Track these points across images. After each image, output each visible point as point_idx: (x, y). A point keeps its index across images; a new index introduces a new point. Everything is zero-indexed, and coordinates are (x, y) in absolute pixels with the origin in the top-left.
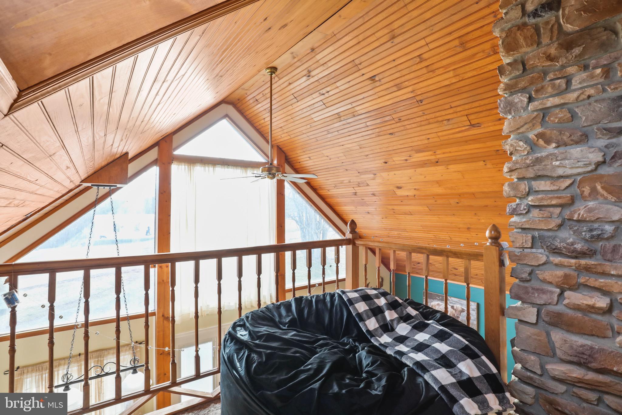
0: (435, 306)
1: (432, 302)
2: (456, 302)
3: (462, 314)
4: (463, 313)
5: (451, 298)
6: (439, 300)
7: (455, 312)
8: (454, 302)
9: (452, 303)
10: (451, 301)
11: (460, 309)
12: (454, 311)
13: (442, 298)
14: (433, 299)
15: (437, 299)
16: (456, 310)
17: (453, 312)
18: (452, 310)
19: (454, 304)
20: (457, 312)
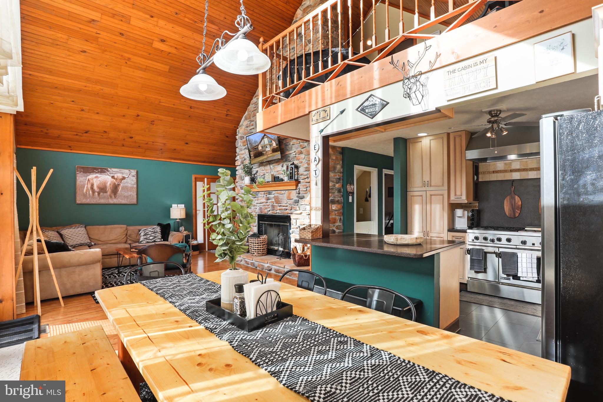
0: (93, 179)
1: (89, 176)
2: (117, 172)
3: (122, 181)
4: (124, 180)
5: (111, 169)
6: (98, 172)
7: (116, 180)
8: (114, 173)
9: (112, 173)
10: (112, 172)
11: (121, 177)
12: (115, 180)
13: (101, 171)
14: (90, 173)
15: (95, 172)
16: (116, 179)
17: (113, 181)
18: (113, 179)
19: (115, 174)
20: (118, 181)
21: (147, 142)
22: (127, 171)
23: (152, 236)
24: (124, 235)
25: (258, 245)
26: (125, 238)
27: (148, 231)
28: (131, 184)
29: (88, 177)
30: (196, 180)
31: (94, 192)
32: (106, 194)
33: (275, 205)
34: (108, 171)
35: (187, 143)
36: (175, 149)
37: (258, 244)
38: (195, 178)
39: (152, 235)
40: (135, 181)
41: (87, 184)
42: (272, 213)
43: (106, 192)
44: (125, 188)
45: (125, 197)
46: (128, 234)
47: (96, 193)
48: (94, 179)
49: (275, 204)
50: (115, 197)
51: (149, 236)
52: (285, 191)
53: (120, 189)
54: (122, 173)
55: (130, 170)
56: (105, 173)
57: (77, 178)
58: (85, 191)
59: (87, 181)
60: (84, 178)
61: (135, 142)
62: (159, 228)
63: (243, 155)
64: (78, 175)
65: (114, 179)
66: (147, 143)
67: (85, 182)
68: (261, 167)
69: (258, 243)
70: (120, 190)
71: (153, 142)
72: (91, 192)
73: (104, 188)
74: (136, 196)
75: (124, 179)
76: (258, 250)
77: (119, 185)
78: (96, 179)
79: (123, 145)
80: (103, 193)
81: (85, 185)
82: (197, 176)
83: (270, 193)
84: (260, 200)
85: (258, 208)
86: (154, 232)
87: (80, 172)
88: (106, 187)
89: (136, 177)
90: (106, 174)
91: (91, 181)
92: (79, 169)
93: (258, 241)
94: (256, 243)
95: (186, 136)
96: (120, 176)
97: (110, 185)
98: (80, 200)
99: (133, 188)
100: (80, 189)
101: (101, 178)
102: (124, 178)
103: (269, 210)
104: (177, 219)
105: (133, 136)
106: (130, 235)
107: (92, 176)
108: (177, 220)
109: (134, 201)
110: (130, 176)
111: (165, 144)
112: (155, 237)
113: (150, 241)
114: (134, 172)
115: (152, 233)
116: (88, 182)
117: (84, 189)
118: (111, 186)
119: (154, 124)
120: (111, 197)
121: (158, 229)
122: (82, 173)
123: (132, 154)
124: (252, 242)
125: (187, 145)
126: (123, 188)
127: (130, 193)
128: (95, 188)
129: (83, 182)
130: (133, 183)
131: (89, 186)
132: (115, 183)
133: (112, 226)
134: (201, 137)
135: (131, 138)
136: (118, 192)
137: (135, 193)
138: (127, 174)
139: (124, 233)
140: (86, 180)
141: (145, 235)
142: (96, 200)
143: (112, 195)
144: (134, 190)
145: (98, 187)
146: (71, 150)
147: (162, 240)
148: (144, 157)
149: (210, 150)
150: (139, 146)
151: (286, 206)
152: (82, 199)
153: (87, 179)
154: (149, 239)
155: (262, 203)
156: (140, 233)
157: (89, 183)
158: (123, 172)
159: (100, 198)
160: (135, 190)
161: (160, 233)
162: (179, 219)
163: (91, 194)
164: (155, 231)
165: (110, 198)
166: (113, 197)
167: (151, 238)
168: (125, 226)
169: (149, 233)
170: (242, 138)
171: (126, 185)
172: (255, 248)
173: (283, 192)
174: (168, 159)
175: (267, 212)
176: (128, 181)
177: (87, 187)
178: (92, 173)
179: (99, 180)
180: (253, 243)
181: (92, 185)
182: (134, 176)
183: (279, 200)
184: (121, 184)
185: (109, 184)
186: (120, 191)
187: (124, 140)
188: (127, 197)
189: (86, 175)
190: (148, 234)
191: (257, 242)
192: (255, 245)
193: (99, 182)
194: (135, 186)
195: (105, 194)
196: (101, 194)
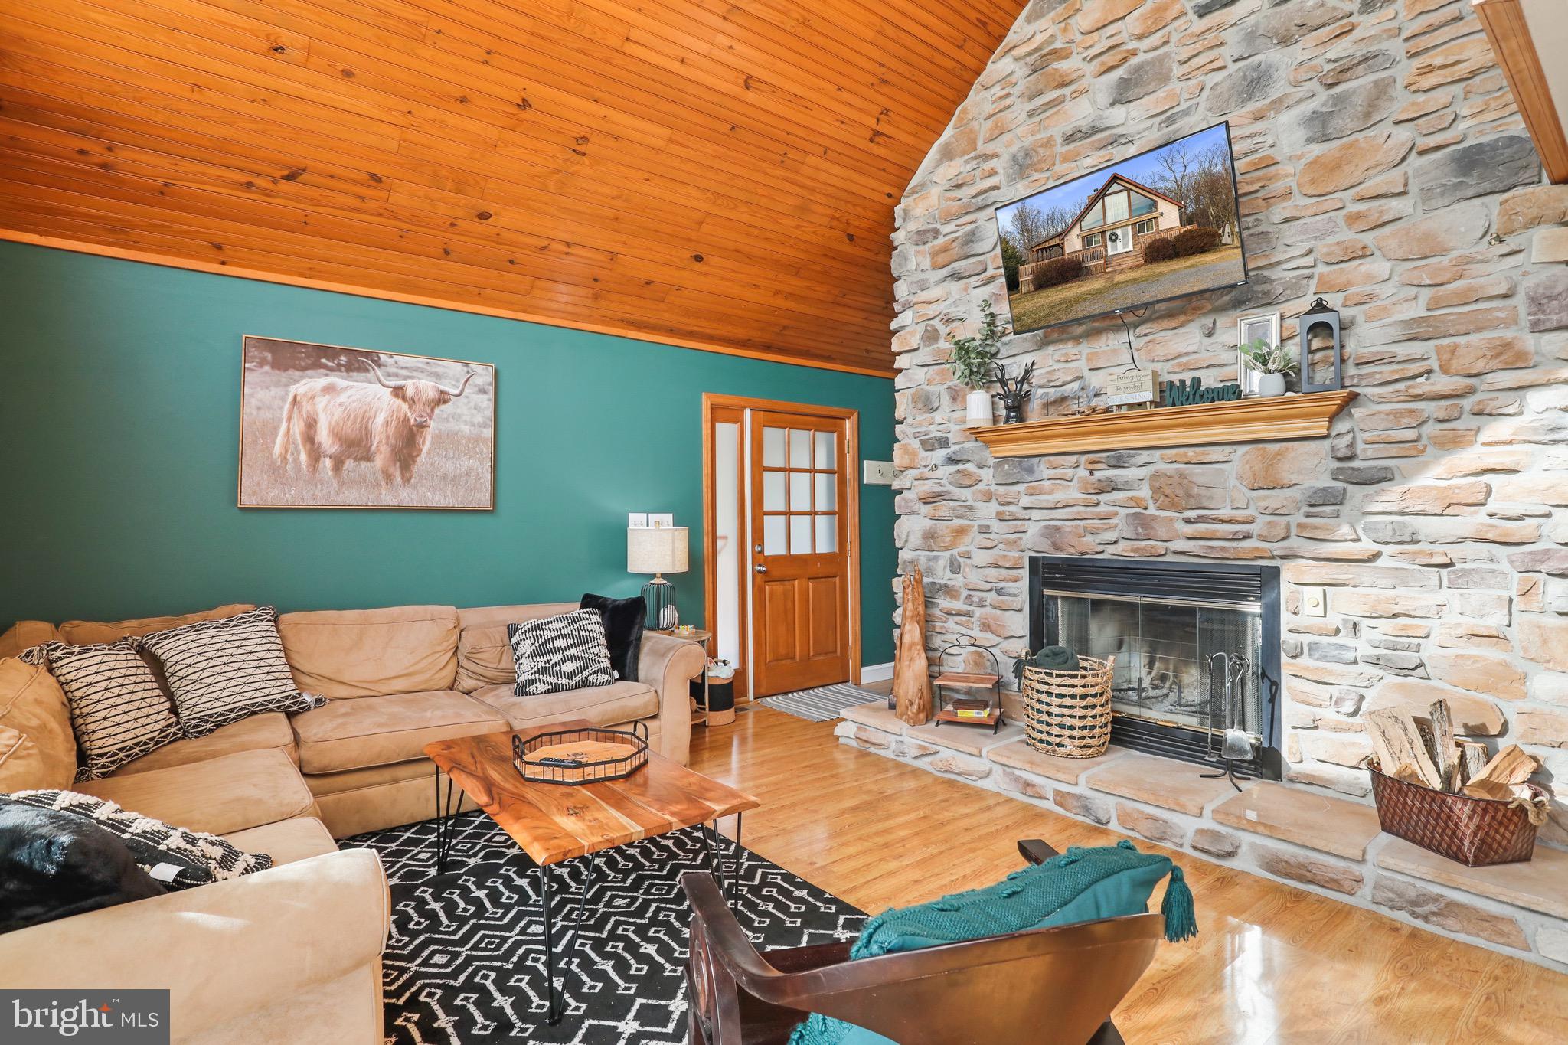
0: (313, 397)
1: (296, 382)
2: (416, 369)
3: (437, 411)
4: (443, 407)
5: (391, 356)
6: (338, 369)
7: (410, 407)
8: (404, 372)
9: (397, 375)
10: (393, 370)
11: (432, 394)
12: (405, 406)
13: (349, 362)
14: (304, 369)
15: (325, 367)
16: (412, 401)
17: (399, 409)
18: (399, 402)
19: (406, 378)
20: (419, 407)
21: (544, 243)
22: (455, 368)
23: (572, 658)
24: (445, 651)
25: (1085, 707)
26: (452, 666)
27: (553, 634)
28: (473, 425)
29: (293, 390)
30: (718, 413)
31: (316, 455)
32: (368, 464)
33: (1154, 518)
34: (379, 366)
35: (699, 258)
36: (648, 283)
37: (1084, 703)
38: (714, 408)
39: (573, 652)
40: (489, 413)
41: (289, 420)
42: (1133, 550)
43: (368, 458)
44: (448, 441)
45: (444, 477)
46: (464, 649)
47: (328, 463)
48: (317, 399)
49: (1152, 511)
50: (407, 480)
51: (557, 657)
52: (1228, 449)
53: (426, 443)
54: (438, 376)
55: (466, 365)
56: (367, 370)
57: (247, 390)
58: (277, 449)
59: (287, 407)
60: (275, 391)
61: (497, 240)
62: (596, 618)
63: (933, 306)
64: (250, 377)
65: (404, 399)
66: (545, 248)
67: (281, 408)
68: (1051, 348)
69: (1084, 697)
70: (425, 450)
71: (569, 244)
72: (303, 457)
73: (361, 440)
74: (489, 476)
75: (445, 402)
76: (1083, 728)
77: (422, 426)
78: (327, 397)
79: (447, 252)
80: (356, 459)
81: (280, 420)
82: (722, 399)
83: (1118, 460)
84: (1051, 492)
85: (1034, 529)
86: (581, 640)
87: (261, 364)
88: (369, 434)
89: (490, 395)
90: (371, 375)
91: (306, 407)
92: (253, 352)
93: (1084, 686)
94: (1073, 697)
95: (700, 223)
96: (424, 386)
97: (387, 424)
98: (254, 493)
99: (478, 439)
100: (255, 442)
101: (349, 393)
102: (442, 398)
103: (1110, 536)
104: (654, 576)
105: (491, 208)
106: (474, 651)
107: (310, 384)
108: (655, 581)
109: (484, 499)
110: (467, 391)
111: (613, 256)
112: (587, 664)
113: (565, 681)
114: (483, 375)
115: (570, 641)
116: (291, 411)
117: (274, 442)
118: (391, 430)
119: (584, 154)
120: (389, 478)
121: (594, 624)
122: (267, 368)
123: (479, 297)
124: (1055, 690)
125: (697, 266)
126: (438, 438)
127: (466, 463)
128: (323, 436)
129: (269, 408)
130: (479, 419)
131: (298, 428)
132: (406, 420)
133: (396, 610)
134: (756, 232)
135: (484, 216)
136: (418, 459)
137: (488, 464)
138: (458, 381)
139: (446, 644)
140: (283, 399)
141: (540, 651)
142: (325, 491)
143: (391, 470)
144: (481, 452)
145: (336, 435)
146: (223, 263)
147: (616, 674)
148: (524, 311)
149: (777, 292)
150: (511, 262)
151: (1244, 522)
152: (263, 487)
153: (290, 399)
154: (561, 674)
155: (1065, 506)
156: (514, 641)
157: (295, 415)
158: (439, 370)
159: (342, 484)
160: (487, 449)
161: (603, 641)
162: (664, 576)
163: (304, 467)
164: (582, 633)
165: (383, 483)
166: (398, 479)
167: (568, 667)
168: (449, 610)
169: (557, 643)
170: (923, 237)
171: (453, 426)
172: (1068, 721)
173: (1216, 454)
174: (614, 326)
175: (1100, 548)
176: (459, 411)
177: (288, 433)
178: (309, 372)
179: (341, 404)
180: (1061, 696)
181: (311, 425)
182: (482, 391)
183: (1196, 490)
184: (432, 424)
185: (380, 420)
186: (428, 453)
187: (453, 224)
188: (454, 479)
189: (284, 376)
190: (555, 650)
191: (1079, 691)
192: (1072, 707)
193: (338, 413)
194: (488, 433)
195: (364, 465)
196: (349, 464)
